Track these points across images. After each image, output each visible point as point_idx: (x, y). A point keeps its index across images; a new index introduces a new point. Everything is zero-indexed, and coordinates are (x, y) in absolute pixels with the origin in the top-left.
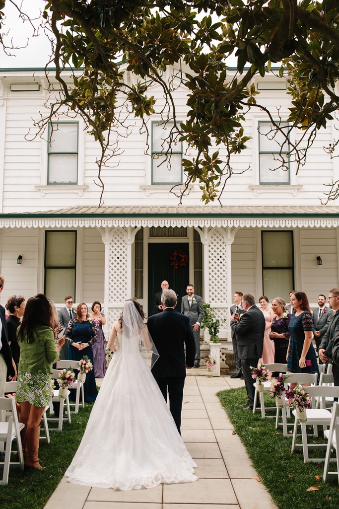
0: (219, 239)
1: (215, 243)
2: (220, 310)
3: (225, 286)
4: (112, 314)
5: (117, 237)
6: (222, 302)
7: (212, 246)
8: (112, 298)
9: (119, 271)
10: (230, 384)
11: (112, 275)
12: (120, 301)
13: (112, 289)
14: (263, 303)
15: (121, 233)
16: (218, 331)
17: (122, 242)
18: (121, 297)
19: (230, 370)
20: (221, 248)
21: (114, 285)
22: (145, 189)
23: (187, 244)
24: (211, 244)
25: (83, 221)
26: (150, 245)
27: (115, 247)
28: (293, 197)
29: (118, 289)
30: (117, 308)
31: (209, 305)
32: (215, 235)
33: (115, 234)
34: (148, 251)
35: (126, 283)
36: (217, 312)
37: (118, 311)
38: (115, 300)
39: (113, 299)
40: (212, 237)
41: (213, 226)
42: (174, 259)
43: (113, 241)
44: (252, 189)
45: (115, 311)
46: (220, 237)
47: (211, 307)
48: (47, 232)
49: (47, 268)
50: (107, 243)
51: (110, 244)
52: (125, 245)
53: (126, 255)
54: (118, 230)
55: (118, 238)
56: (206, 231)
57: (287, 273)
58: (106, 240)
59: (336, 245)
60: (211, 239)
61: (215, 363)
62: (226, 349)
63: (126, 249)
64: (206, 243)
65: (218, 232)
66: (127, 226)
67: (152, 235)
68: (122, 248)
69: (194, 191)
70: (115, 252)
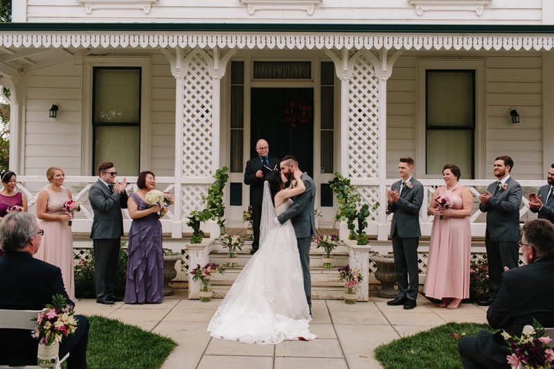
0: (367, 71)
1: (360, 78)
2: (366, 189)
3: (376, 150)
4: (188, 193)
5: (196, 66)
6: (369, 176)
7: (355, 82)
8: (188, 167)
9: (200, 124)
10: (393, 323)
11: (188, 130)
12: (202, 172)
13: (188, 153)
15: (203, 60)
16: (366, 224)
17: (205, 76)
18: (202, 167)
19: (383, 289)
20: (369, 87)
21: (190, 146)
22: (246, 4)
23: (311, 91)
24: (353, 80)
25: (137, 37)
26: (253, 90)
27: (194, 83)
28: (477, 18)
29: (197, 153)
30: (195, 185)
31: (349, 181)
32: (360, 64)
33: (193, 63)
34: (252, 100)
35: (211, 144)
36: (362, 193)
37: (197, 189)
38: (192, 172)
39: (190, 170)
40: (355, 69)
41: (359, 47)
42: (290, 112)
43: (189, 73)
44: (414, 4)
45: (193, 189)
46: (369, 69)
47: (351, 183)
48: (96, 70)
49: (98, 125)
50: (179, 76)
51: (185, 78)
53: (211, 97)
54: (198, 55)
55: (198, 69)
56: (346, 57)
57: (462, 136)
58: (179, 70)
59: (541, 93)
60: (353, 71)
61: (360, 278)
62: (376, 254)
63: (211, 88)
64: (345, 78)
65: (365, 59)
66: (212, 46)
67: (257, 76)
68: (205, 85)
69: (322, 8)
70: (194, 92)
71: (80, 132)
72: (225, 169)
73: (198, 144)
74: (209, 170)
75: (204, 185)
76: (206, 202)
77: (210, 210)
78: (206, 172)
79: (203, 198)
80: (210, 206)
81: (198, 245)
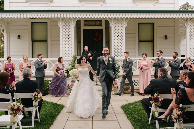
1: (117, 26)
2: (120, 61)
3: (122, 49)
5: (66, 23)
7: (116, 28)
8: (64, 55)
9: (68, 41)
10: (127, 100)
11: (64, 43)
12: (69, 56)
13: (64, 50)
14: (144, 57)
15: (68, 21)
16: (119, 71)
17: (69, 26)
18: (69, 55)
19: (125, 91)
20: (120, 29)
21: (65, 48)
22: (81, 2)
23: (102, 30)
24: (115, 27)
25: (47, 14)
26: (84, 30)
27: (65, 28)
28: (154, 6)
29: (67, 50)
30: (67, 60)
32: (117, 22)
33: (65, 22)
34: (83, 33)
35: (71, 47)
36: (118, 62)
37: (67, 62)
38: (66, 56)
39: (65, 56)
40: (116, 24)
41: (117, 17)
42: (95, 36)
43: (64, 25)
44: (134, 2)
46: (120, 24)
48: (32, 23)
49: (33, 41)
50: (61, 26)
51: (63, 27)
52: (70, 28)
53: (71, 33)
54: (67, 19)
55: (67, 24)
56: (113, 20)
57: (150, 44)
58: (61, 25)
59: (174, 30)
60: (115, 24)
61: (118, 88)
63: (71, 30)
64: (113, 27)
65: (119, 21)
66: (71, 17)
67: (85, 25)
68: (69, 29)
69: (105, 3)
70: (66, 31)
71: (28, 44)
72: (76, 55)
73: (67, 47)
74: (71, 56)
75: (69, 60)
76: (70, 65)
77: (72, 68)
78: (70, 56)
79: (69, 64)
80: (72, 67)
81: (68, 78)
